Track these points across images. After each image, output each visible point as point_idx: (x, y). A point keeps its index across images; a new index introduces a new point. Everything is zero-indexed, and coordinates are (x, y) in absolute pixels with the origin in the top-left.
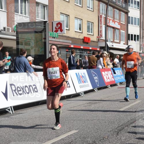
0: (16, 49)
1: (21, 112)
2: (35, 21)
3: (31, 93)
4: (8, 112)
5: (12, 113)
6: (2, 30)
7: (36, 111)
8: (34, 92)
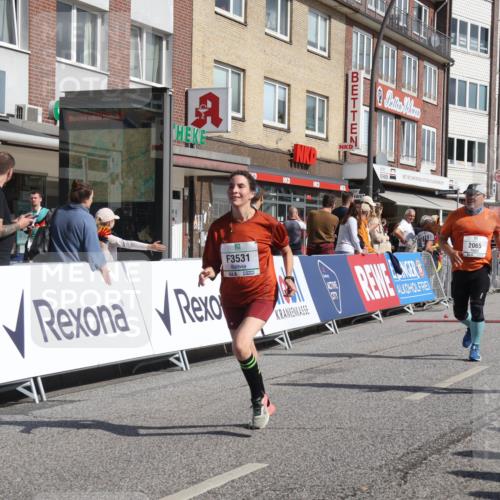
0: (57, 180)
1: (69, 397)
2: (126, 87)
3: (106, 332)
4: (26, 396)
5: (37, 402)
6: (12, 116)
7: (123, 395)
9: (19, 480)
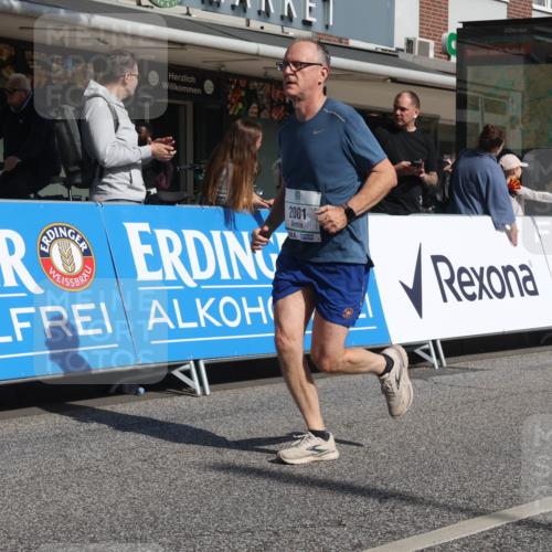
0: (454, 124)
1: (471, 365)
2: (527, 16)
3: (512, 295)
4: (424, 360)
5: (437, 367)
6: (402, 50)
7: (531, 368)
8: (522, 295)
9: (423, 448)
